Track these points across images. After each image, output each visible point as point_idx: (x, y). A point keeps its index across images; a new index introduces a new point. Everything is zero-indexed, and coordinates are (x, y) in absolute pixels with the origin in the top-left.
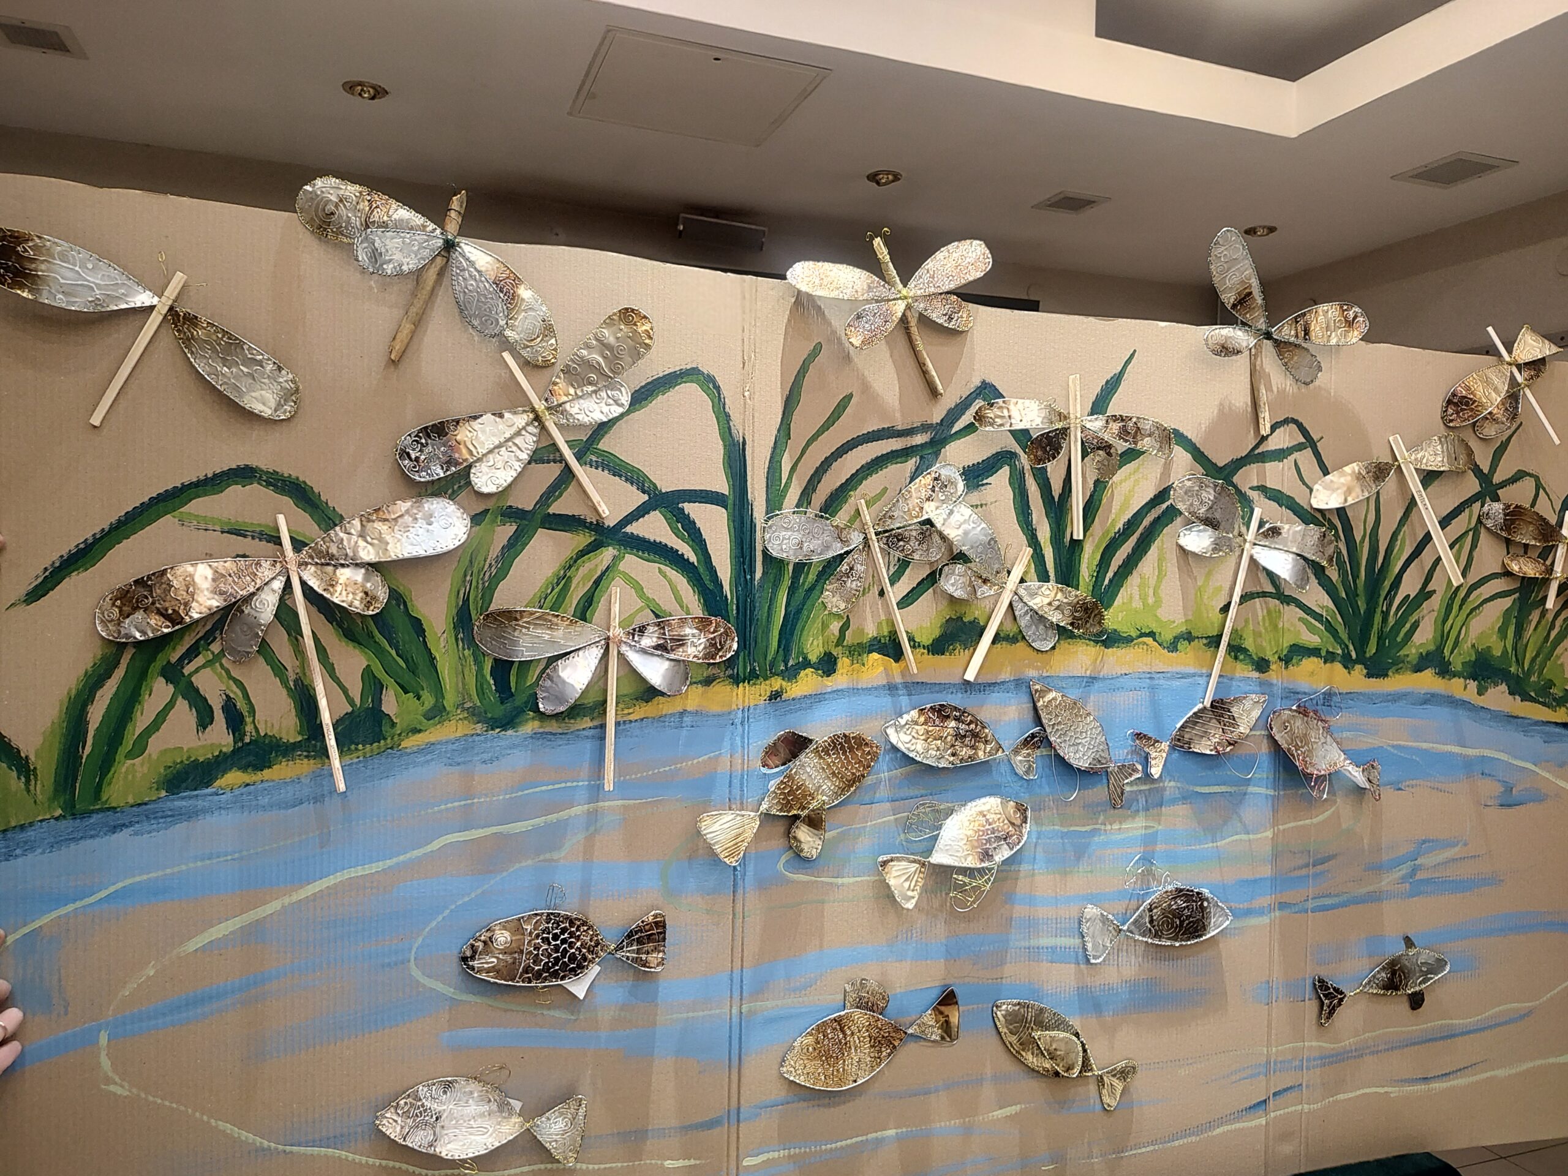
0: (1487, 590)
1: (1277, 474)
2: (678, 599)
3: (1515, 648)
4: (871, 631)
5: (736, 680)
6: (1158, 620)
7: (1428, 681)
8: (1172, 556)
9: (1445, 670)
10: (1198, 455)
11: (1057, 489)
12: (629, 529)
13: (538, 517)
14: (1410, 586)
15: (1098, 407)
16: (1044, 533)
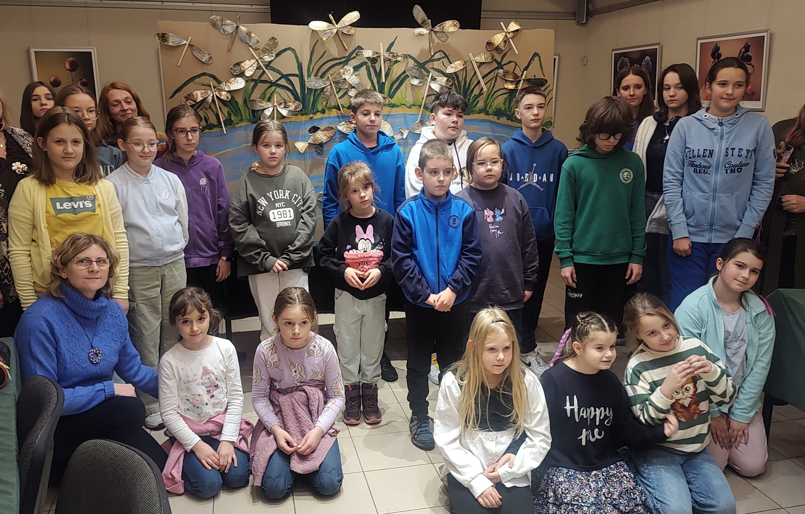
0: (499, 93)
1: (436, 65)
2: (289, 97)
3: (508, 107)
4: (333, 104)
5: (303, 115)
6: (406, 101)
7: (482, 116)
8: (409, 86)
9: (487, 113)
10: (415, 61)
11: (378, 70)
12: (278, 83)
13: (259, 81)
14: (476, 92)
15: (388, 50)
16: (375, 81)
